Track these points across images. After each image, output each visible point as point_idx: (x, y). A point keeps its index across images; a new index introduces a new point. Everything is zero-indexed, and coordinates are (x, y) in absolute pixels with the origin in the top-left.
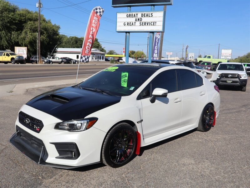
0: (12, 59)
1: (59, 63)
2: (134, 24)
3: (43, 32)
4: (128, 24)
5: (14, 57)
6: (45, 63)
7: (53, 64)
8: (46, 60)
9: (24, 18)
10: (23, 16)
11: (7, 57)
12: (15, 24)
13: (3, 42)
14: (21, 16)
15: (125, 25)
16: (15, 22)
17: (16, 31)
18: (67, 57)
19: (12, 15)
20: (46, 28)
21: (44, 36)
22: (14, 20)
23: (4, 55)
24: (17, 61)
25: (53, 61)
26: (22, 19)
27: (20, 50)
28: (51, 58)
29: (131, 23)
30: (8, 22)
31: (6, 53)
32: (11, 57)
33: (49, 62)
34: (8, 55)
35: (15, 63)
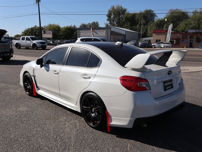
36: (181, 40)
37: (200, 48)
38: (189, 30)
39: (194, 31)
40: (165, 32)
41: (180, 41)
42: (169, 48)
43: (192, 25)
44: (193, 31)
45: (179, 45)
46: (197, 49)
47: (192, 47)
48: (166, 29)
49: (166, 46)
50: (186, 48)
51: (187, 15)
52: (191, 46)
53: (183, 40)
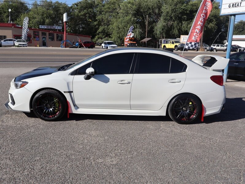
0: (176, 46)
1: (224, 51)
2: (239, 4)
3: (212, 19)
4: (233, 6)
5: (177, 44)
6: (207, 51)
7: (218, 52)
8: (208, 48)
9: (196, 7)
10: (195, 6)
11: (172, 44)
12: (187, 14)
13: (175, 31)
14: (193, 6)
15: (229, 7)
16: (186, 12)
17: (186, 21)
18: (235, 44)
19: (185, 6)
20: (216, 15)
21: (213, 24)
22: (186, 10)
23: (170, 43)
24: (179, 48)
25: (217, 49)
26: (193, 9)
27: (184, 38)
28: (216, 46)
29: (237, 4)
30: (181, 13)
31: (172, 41)
32: (175, 44)
33: (212, 50)
34: (173, 43)
35: (177, 50)
36: (32, 37)
37: (62, 47)
38: (40, 26)
39: (46, 28)
40: (11, 26)
41: (31, 39)
42: (26, 46)
43: (36, 20)
44: (44, 27)
45: (31, 43)
46: (51, 48)
47: (46, 46)
48: (11, 22)
49: (23, 45)
50: (39, 46)
51: (26, 6)
52: (44, 44)
53: (34, 37)
